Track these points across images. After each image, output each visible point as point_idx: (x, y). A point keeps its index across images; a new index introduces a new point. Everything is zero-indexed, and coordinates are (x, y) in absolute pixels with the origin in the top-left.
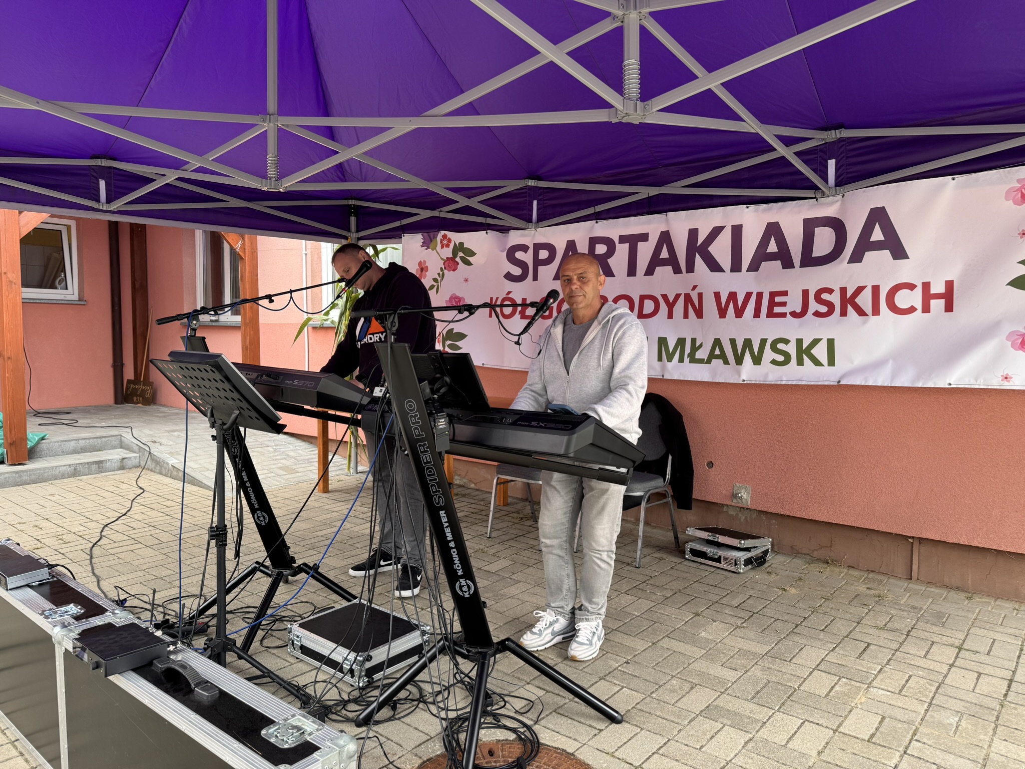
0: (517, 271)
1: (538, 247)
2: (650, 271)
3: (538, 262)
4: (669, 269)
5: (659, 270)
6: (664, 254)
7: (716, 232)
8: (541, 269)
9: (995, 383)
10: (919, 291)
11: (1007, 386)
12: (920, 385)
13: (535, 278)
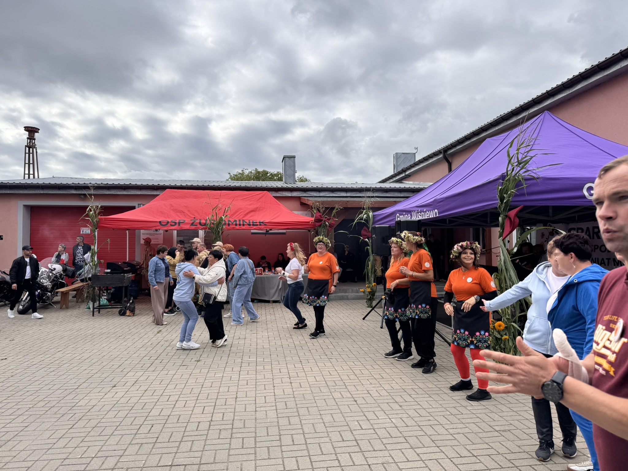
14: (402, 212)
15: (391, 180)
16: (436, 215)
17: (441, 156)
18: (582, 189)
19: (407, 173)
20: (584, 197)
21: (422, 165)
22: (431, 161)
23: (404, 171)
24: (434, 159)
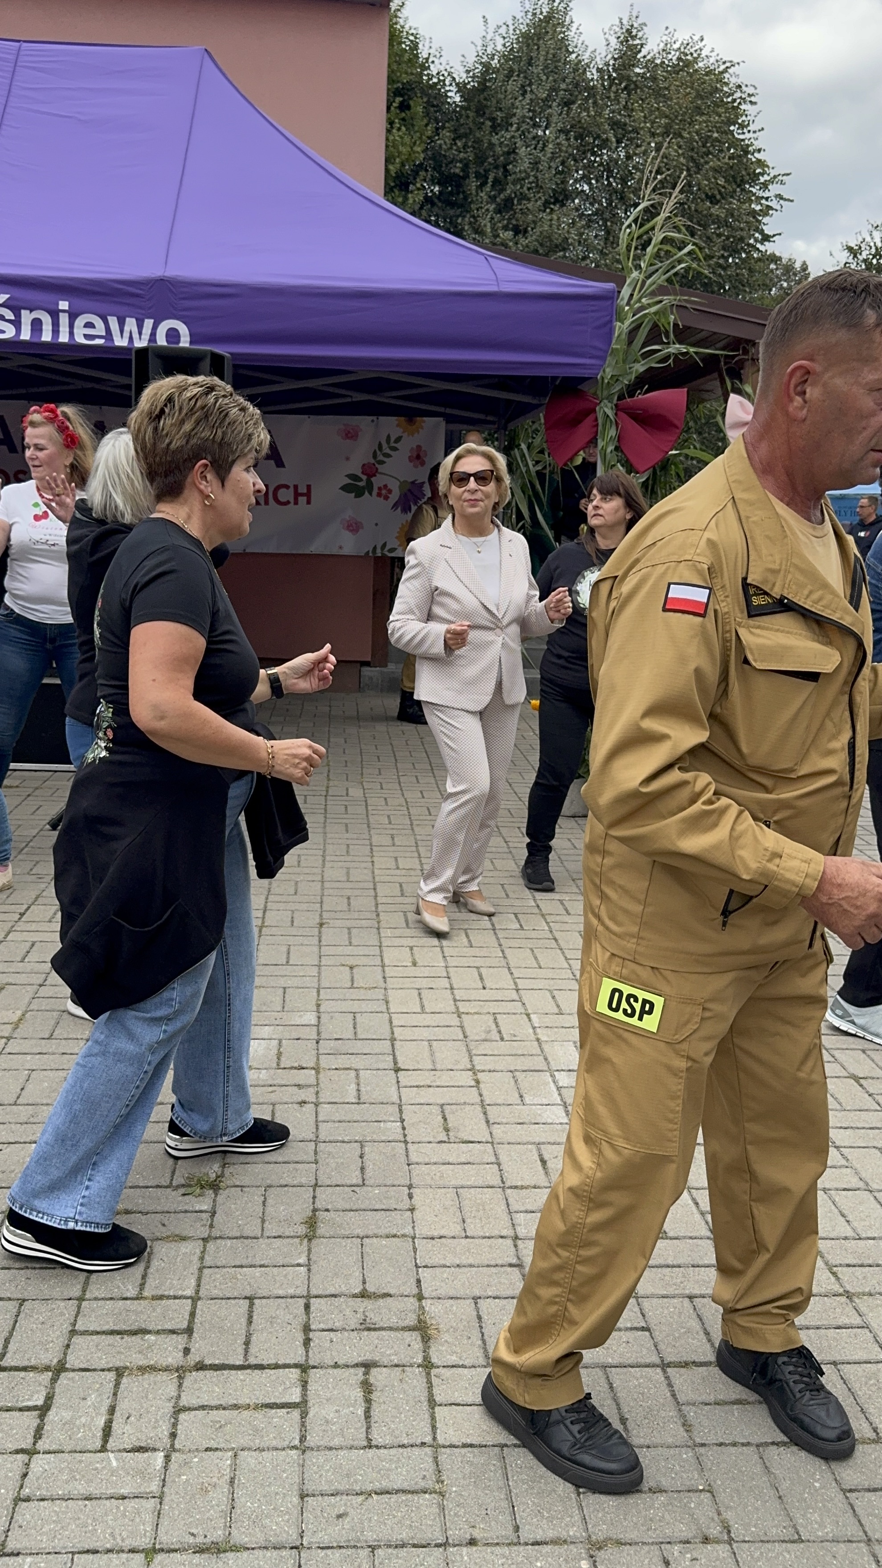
9: (335, 551)
10: (292, 489)
11: (341, 553)
12: (294, 552)
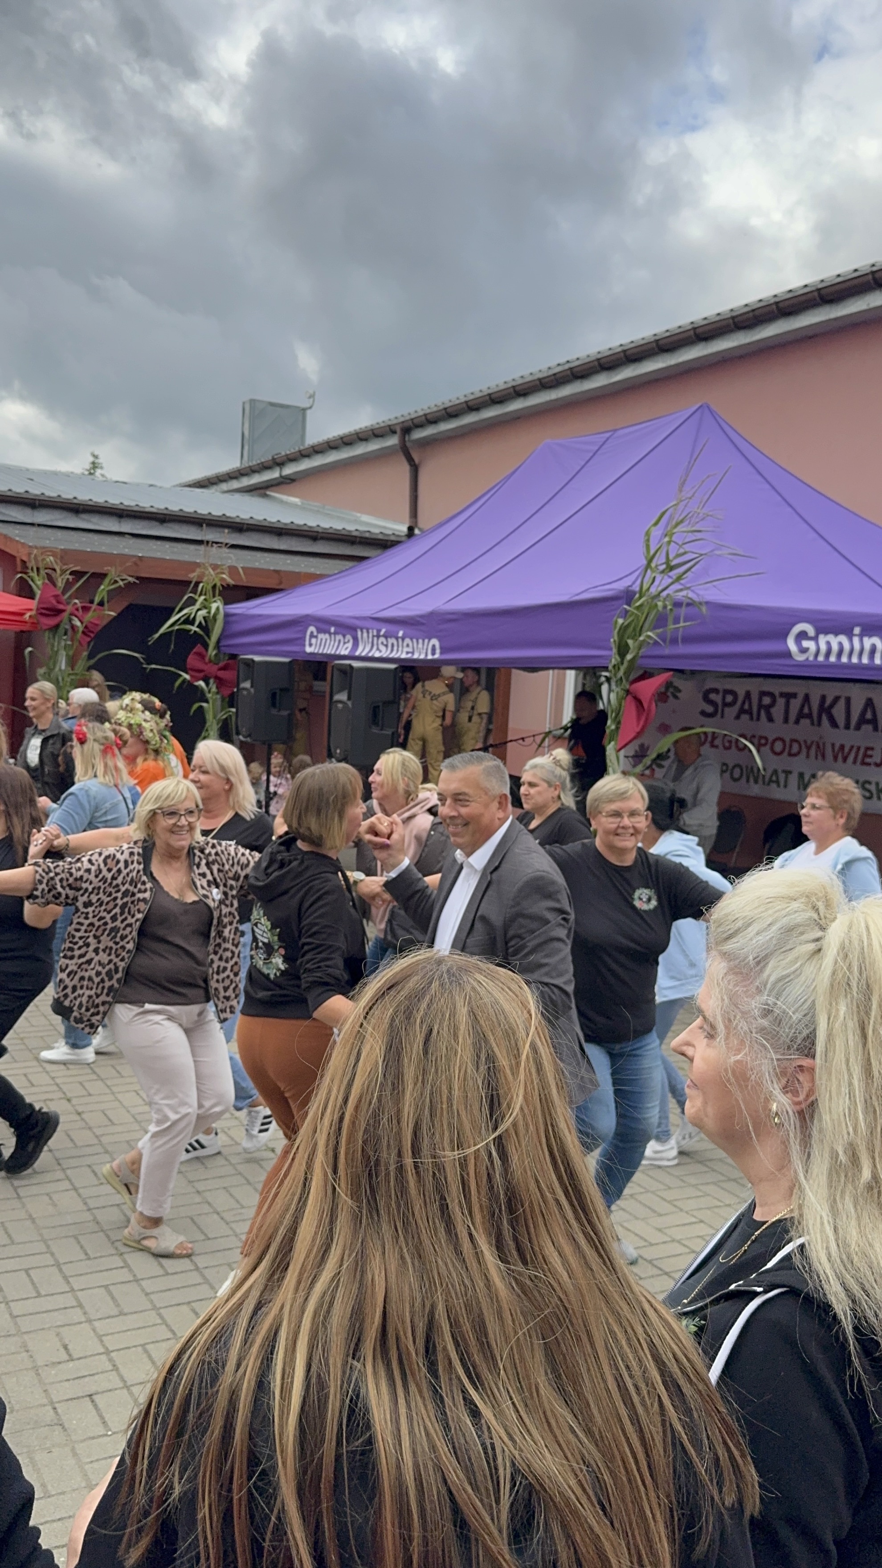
0: (710, 709)
1: (727, 692)
2: (797, 722)
3: (725, 705)
4: (808, 721)
5: (802, 721)
6: (806, 710)
7: (837, 699)
8: (727, 710)
13: (722, 717)
14: (324, 624)
15: (235, 484)
16: (433, 653)
17: (393, 441)
18: (785, 635)
19: (289, 470)
20: (788, 654)
21: (332, 457)
22: (360, 449)
23: (278, 463)
24: (374, 446)
